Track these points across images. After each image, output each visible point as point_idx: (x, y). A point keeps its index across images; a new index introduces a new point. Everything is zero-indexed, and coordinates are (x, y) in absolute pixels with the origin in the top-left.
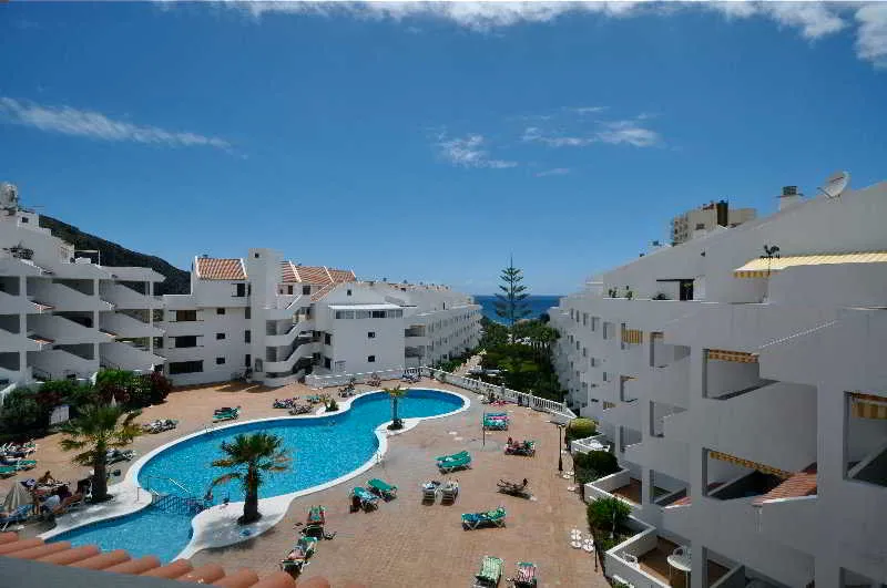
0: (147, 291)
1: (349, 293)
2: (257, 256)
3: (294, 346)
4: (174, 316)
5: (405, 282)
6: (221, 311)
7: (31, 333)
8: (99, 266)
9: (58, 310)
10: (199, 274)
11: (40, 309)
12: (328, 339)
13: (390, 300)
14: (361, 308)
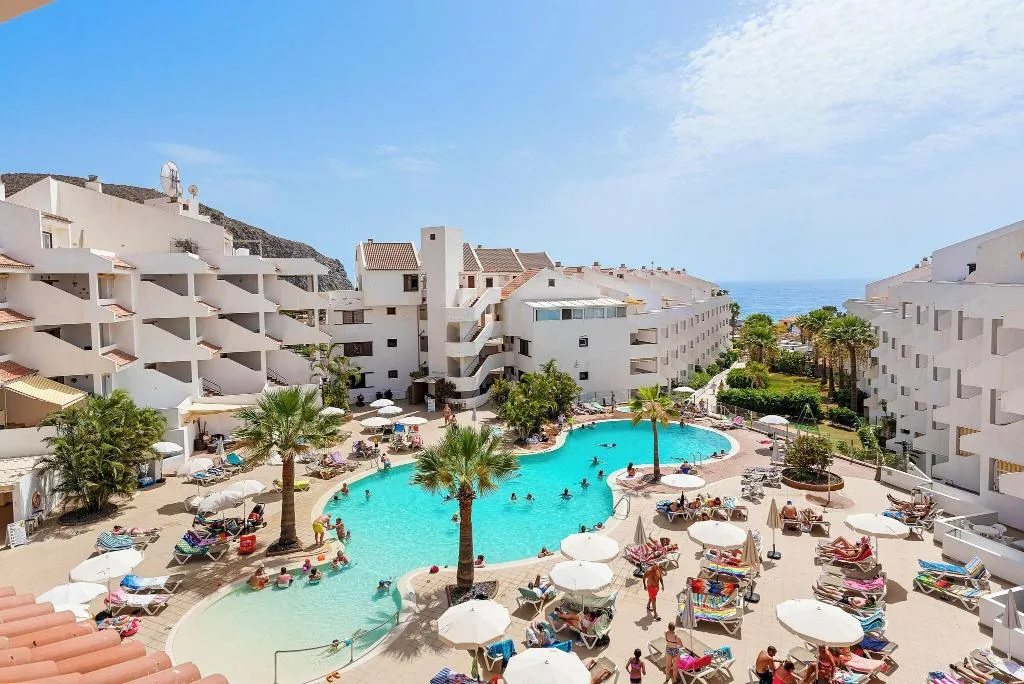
0: (310, 287)
1: (552, 283)
2: (433, 237)
3: (482, 358)
4: (339, 317)
5: (623, 266)
6: (391, 311)
7: (201, 339)
8: (261, 258)
9: (224, 312)
10: (365, 264)
11: (208, 312)
12: (524, 347)
13: (606, 293)
14: (568, 304)
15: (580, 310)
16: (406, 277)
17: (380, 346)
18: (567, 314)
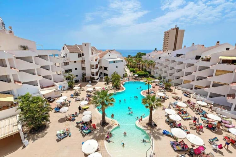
1: (109, 55)
4: (63, 64)
6: (75, 62)
10: (69, 51)
12: (106, 69)
14: (114, 60)
15: (117, 61)
16: (79, 54)
17: (73, 70)
18: (114, 62)
